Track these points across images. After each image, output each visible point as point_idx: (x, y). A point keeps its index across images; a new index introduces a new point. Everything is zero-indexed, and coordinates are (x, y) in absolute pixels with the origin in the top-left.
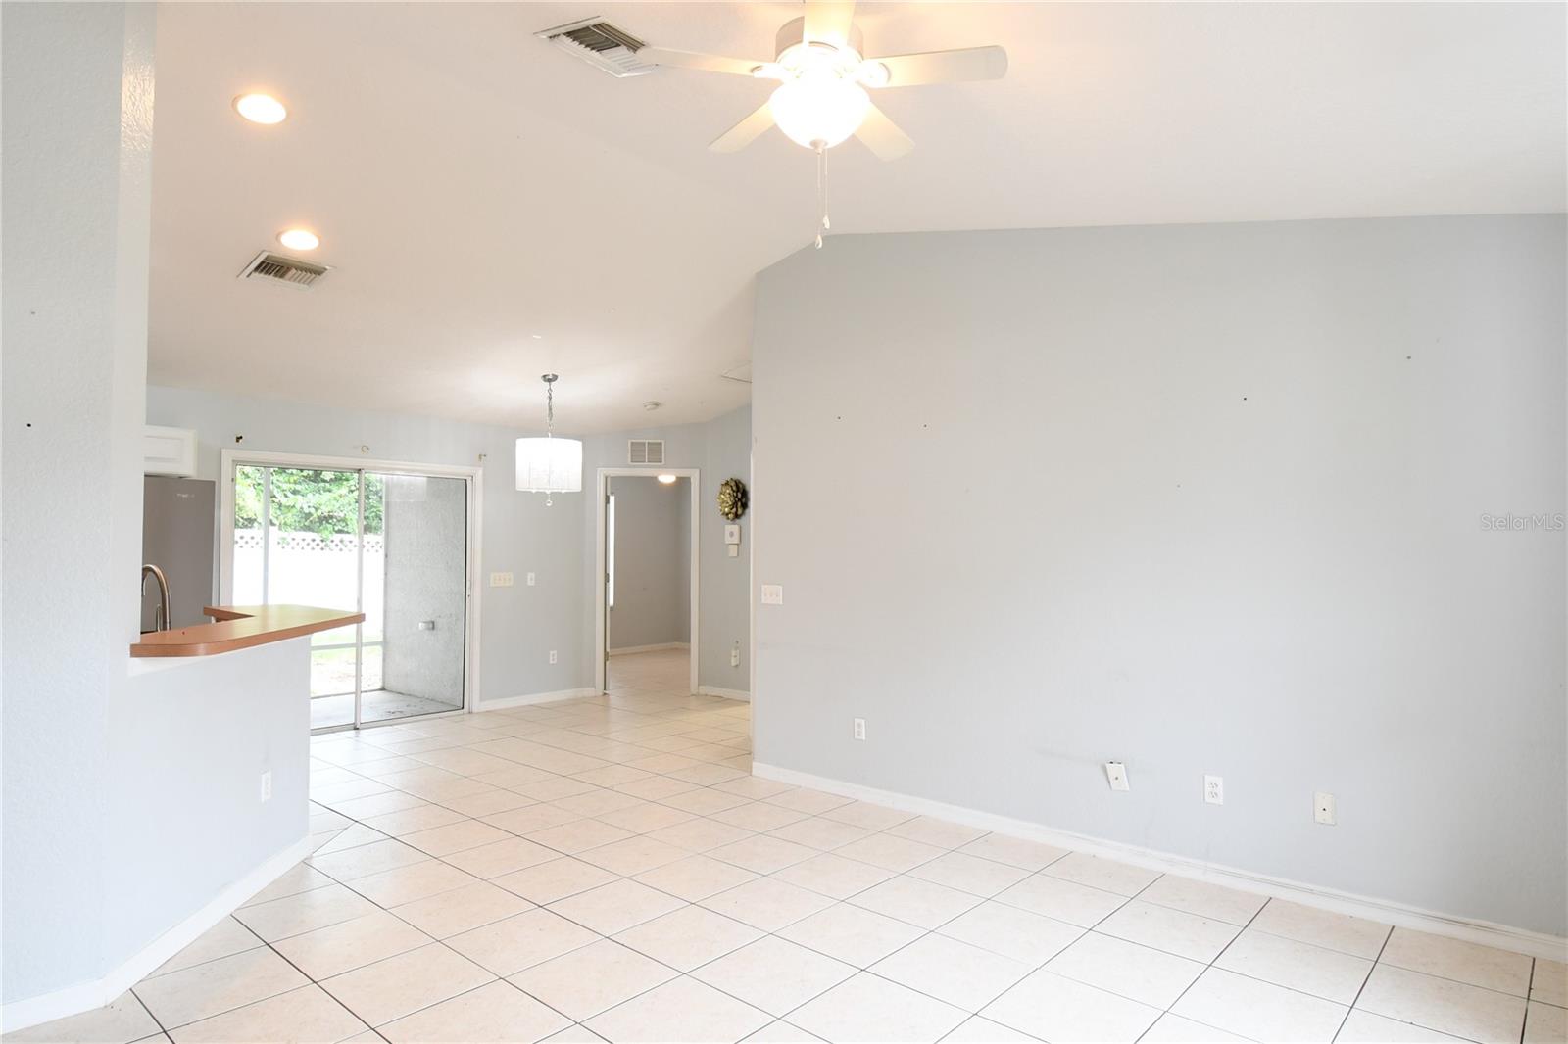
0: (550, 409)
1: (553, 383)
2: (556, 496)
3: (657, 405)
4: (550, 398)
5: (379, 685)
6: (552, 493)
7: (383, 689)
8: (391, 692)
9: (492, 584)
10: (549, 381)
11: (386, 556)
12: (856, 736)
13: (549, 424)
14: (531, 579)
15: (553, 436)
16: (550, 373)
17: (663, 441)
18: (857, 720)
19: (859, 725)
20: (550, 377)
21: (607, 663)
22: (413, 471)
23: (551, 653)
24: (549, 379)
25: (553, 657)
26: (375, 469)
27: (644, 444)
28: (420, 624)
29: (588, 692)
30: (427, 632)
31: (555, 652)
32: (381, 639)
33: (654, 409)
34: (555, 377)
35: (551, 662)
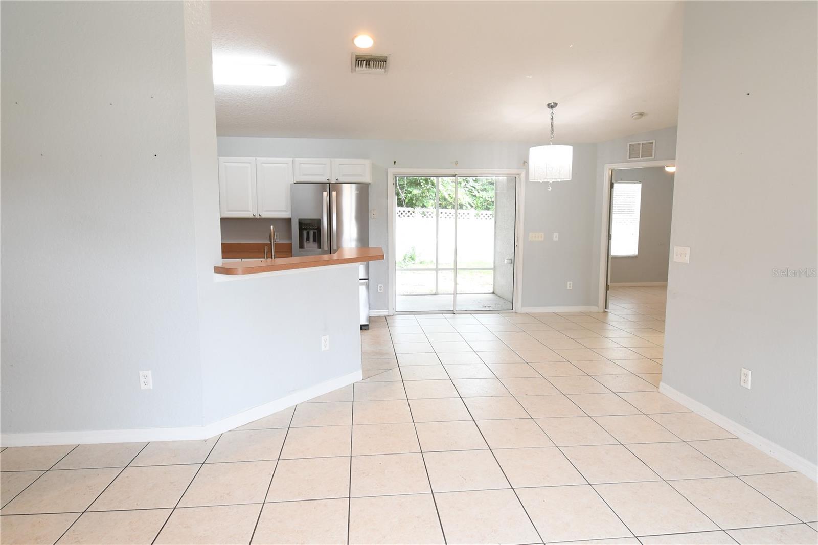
0: (552, 126)
1: (554, 109)
2: (555, 184)
3: (642, 114)
4: (552, 118)
5: (491, 291)
6: (553, 182)
7: (493, 293)
8: (497, 295)
9: (530, 239)
10: (552, 107)
11: (495, 223)
12: (742, 384)
13: (552, 137)
14: (556, 237)
15: (552, 144)
16: (552, 102)
17: (654, 141)
18: (744, 371)
19: (746, 375)
20: (552, 105)
21: (608, 292)
22: (499, 174)
23: (568, 283)
24: (551, 106)
25: (569, 285)
26: (481, 174)
27: (639, 144)
28: (506, 260)
29: (594, 309)
30: (509, 265)
31: (571, 282)
32: (492, 267)
33: (640, 118)
34: (556, 104)
35: (568, 288)
